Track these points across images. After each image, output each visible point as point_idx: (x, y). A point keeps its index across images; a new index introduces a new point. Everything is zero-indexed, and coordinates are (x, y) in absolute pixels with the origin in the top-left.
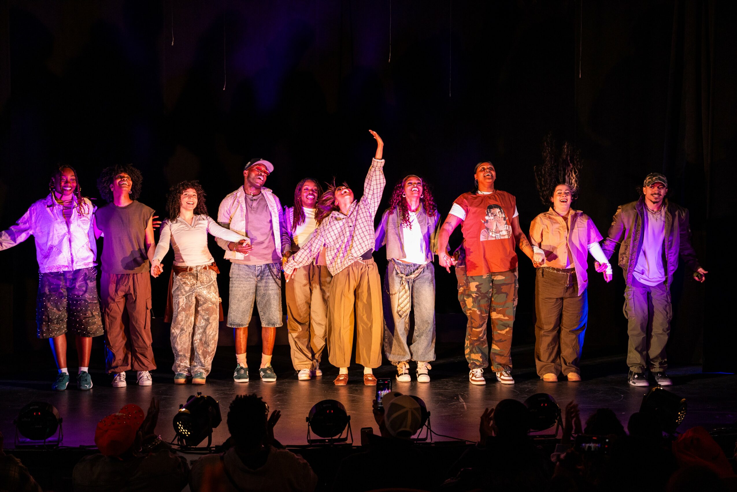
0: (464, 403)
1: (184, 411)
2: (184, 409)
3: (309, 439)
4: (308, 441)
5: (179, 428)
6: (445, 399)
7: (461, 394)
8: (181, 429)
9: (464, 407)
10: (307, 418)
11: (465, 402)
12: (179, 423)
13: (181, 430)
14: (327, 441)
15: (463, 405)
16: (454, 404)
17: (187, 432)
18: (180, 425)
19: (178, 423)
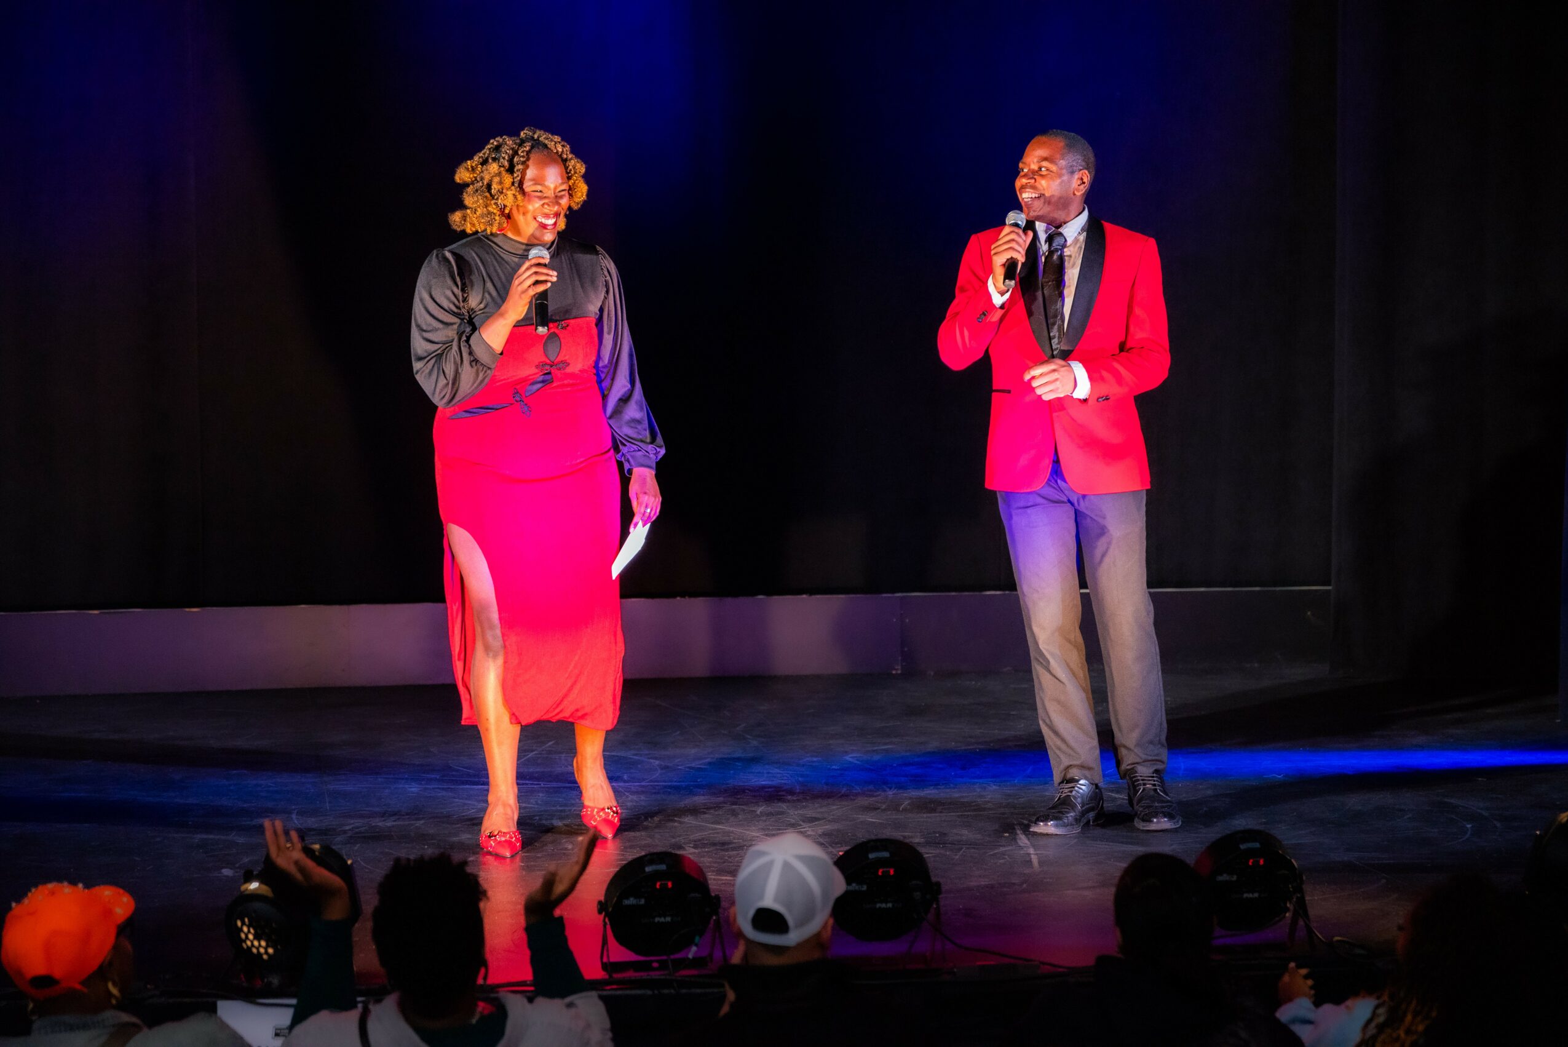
0: (1031, 851)
1: (256, 889)
2: (254, 885)
3: (605, 960)
4: (605, 967)
5: (243, 936)
6: (979, 836)
7: (1021, 824)
8: (247, 938)
9: (1030, 861)
10: (600, 902)
11: (1034, 846)
12: (243, 923)
13: (249, 943)
14: (655, 965)
15: (1029, 854)
16: (1003, 854)
17: (266, 949)
18: (245, 929)
19: (239, 923)
